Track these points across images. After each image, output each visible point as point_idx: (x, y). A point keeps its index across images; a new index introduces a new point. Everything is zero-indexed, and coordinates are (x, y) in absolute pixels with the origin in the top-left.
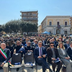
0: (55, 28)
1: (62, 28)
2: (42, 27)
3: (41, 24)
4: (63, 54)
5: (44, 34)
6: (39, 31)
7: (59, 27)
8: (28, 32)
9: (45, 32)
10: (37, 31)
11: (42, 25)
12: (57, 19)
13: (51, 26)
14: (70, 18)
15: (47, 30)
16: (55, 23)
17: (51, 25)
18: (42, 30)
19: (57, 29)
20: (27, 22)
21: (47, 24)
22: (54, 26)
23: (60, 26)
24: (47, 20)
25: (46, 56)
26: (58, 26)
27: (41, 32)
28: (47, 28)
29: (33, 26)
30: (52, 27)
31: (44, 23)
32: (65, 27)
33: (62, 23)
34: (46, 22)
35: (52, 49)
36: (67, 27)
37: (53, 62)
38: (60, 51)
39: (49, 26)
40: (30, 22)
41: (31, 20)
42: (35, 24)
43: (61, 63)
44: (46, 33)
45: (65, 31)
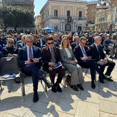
0: (63, 21)
1: (74, 21)
2: (43, 19)
3: (40, 13)
4: (67, 57)
5: (45, 30)
6: (36, 26)
7: (69, 20)
8: (17, 26)
9: (47, 28)
10: (34, 26)
11: (43, 16)
12: (67, 5)
13: (57, 18)
14: (87, 5)
15: (50, 24)
16: (63, 13)
17: (57, 15)
18: (43, 24)
19: (67, 23)
20: (14, 8)
21: (50, 14)
22: (62, 18)
23: (71, 17)
24: (50, 7)
25: (40, 60)
26: (68, 18)
27: (40, 27)
28: (51, 20)
29: (26, 16)
30: (59, 18)
31: (44, 11)
32: (79, 19)
33: (74, 14)
34: (48, 9)
35: (50, 49)
36: (82, 20)
37: (51, 69)
38: (63, 51)
39: (54, 17)
40: (19, 9)
41: (21, 5)
42: (29, 11)
43: (64, 69)
44: (48, 30)
45: (79, 27)
